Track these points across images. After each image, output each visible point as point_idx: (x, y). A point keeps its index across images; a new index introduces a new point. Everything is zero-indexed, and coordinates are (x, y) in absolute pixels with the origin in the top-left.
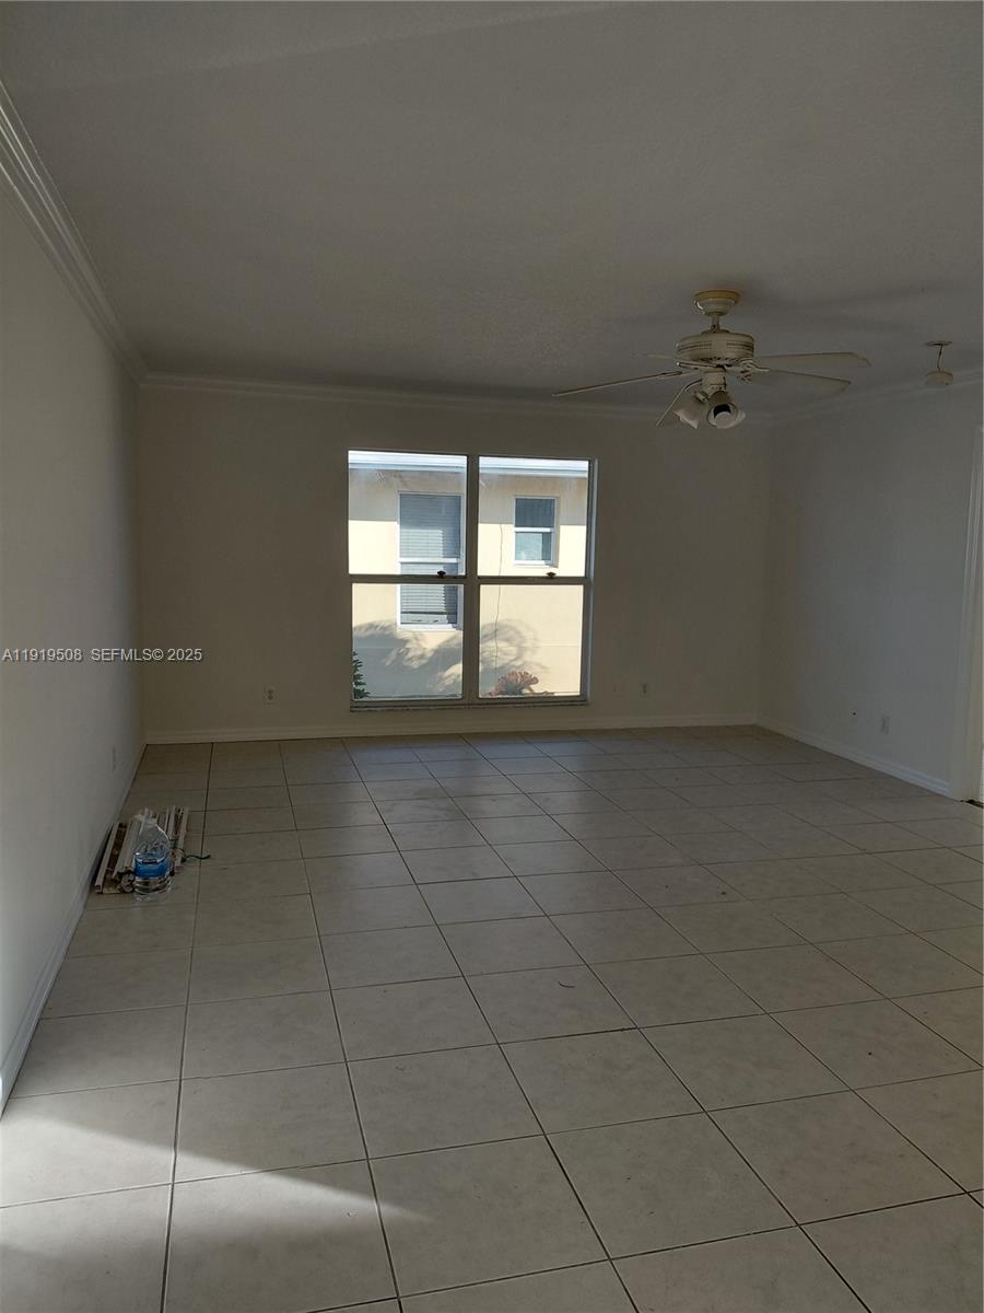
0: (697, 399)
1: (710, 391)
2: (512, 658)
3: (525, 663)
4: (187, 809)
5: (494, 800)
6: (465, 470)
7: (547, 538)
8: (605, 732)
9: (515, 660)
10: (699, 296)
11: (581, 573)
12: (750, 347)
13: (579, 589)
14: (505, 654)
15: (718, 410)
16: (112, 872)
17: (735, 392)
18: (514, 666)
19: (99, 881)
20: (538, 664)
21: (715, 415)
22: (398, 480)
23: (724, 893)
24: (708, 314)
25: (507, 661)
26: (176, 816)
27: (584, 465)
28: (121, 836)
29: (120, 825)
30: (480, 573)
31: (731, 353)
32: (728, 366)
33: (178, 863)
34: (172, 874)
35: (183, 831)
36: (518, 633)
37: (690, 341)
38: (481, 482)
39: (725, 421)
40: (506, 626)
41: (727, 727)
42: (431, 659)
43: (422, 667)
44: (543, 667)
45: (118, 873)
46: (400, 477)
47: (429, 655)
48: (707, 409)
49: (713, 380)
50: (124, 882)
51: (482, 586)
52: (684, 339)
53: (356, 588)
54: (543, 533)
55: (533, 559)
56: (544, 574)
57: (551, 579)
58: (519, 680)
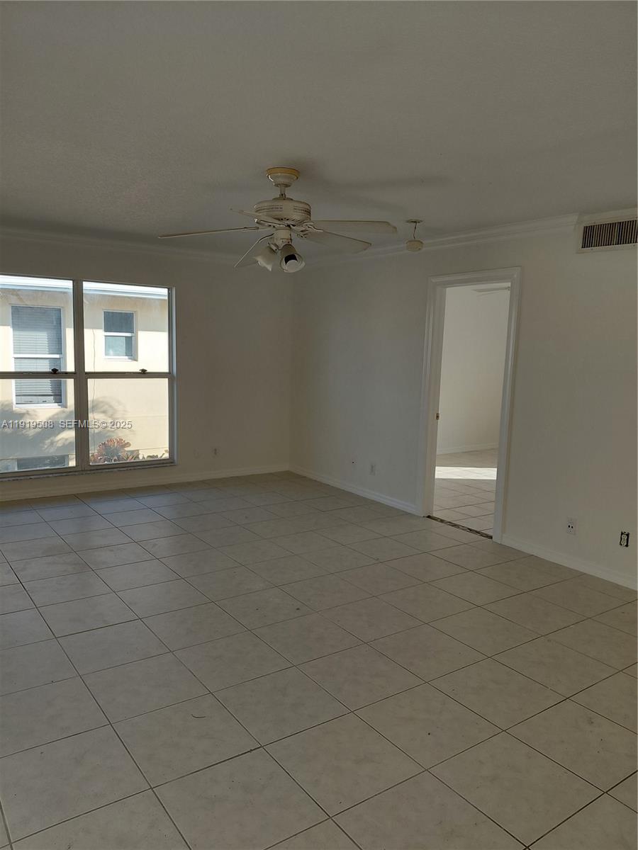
0: (271, 248)
1: (281, 244)
5: (112, 551)
6: (72, 291)
7: (129, 340)
8: (189, 484)
10: (270, 171)
11: (165, 369)
12: (308, 212)
13: (165, 381)
15: (288, 259)
17: (299, 246)
18: (109, 431)
21: (286, 263)
23: (298, 609)
24: (277, 185)
27: (164, 291)
30: (87, 370)
31: (297, 216)
32: (293, 225)
36: (111, 406)
37: (266, 204)
39: (291, 267)
40: (102, 402)
41: (271, 474)
43: (37, 434)
48: (280, 256)
49: (282, 236)
51: (89, 380)
52: (259, 203)
54: (126, 337)
55: (119, 355)
56: (138, 370)
57: (143, 374)
58: (116, 444)
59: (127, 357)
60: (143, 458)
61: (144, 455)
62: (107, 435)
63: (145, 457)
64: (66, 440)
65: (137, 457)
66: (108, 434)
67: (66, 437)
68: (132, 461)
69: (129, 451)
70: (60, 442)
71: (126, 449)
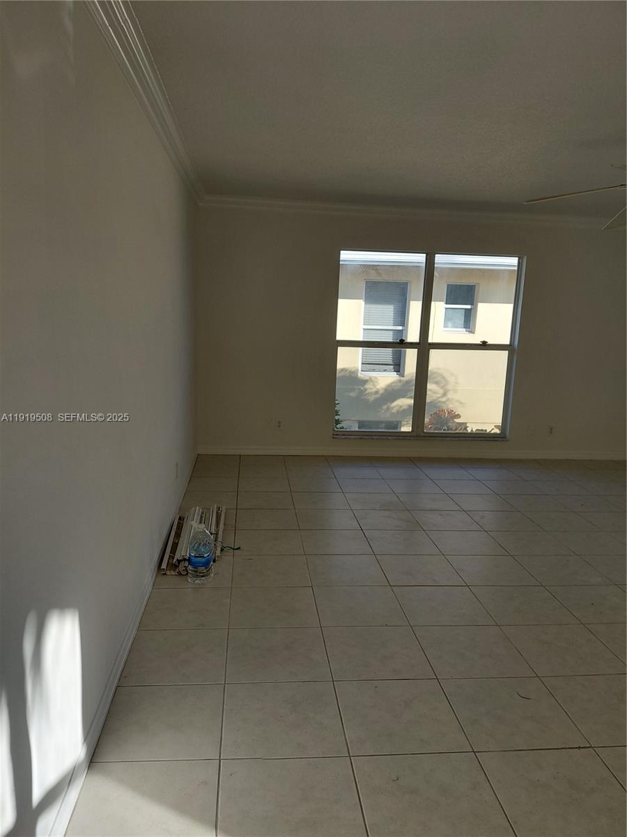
2: (439, 395)
3: (448, 400)
4: (224, 508)
5: (441, 515)
6: (424, 265)
7: (468, 312)
9: (441, 397)
11: (507, 341)
13: (505, 354)
14: (435, 393)
16: (173, 558)
18: (440, 402)
19: (164, 566)
20: (457, 401)
22: (374, 272)
25: (434, 398)
26: (217, 513)
28: (180, 527)
29: (180, 518)
30: (430, 341)
33: (218, 552)
34: (214, 561)
35: (222, 526)
36: (444, 378)
38: (435, 273)
40: (436, 373)
42: (382, 394)
43: (376, 400)
44: (461, 403)
45: (177, 560)
46: (376, 270)
47: (381, 392)
50: (181, 567)
53: (340, 350)
54: (465, 309)
55: (457, 327)
56: (478, 342)
57: (484, 346)
58: (446, 415)
59: (464, 330)
60: (472, 430)
61: (472, 428)
62: (438, 405)
63: (474, 430)
64: (401, 407)
65: (466, 428)
66: (440, 404)
67: (401, 404)
68: (461, 431)
69: (457, 423)
70: (395, 409)
71: (457, 420)
